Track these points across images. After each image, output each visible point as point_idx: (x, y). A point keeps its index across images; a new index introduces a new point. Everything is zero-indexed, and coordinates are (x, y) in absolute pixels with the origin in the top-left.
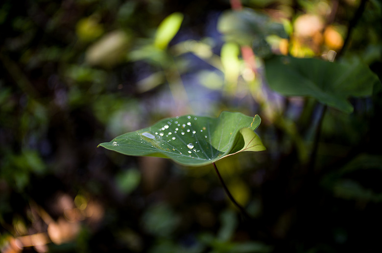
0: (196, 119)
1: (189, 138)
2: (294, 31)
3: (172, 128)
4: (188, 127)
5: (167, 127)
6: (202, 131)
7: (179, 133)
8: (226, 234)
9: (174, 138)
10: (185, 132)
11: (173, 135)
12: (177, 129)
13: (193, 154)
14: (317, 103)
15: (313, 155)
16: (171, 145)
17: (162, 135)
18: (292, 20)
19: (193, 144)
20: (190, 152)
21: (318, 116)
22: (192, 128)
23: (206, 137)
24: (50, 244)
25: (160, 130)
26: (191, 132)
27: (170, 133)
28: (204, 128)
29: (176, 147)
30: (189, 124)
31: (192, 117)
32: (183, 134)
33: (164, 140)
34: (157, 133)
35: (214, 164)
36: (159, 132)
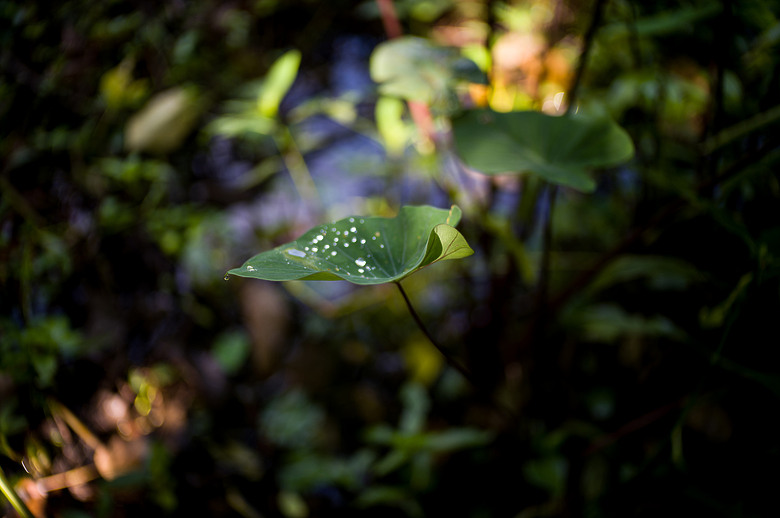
0: (362, 221)
1: (356, 251)
2: (493, 63)
3: (328, 239)
4: (352, 235)
5: (320, 238)
6: (374, 238)
7: (340, 244)
8: (413, 422)
9: (334, 253)
10: (350, 242)
11: (332, 248)
12: (337, 240)
13: (366, 273)
14: (543, 184)
15: (545, 271)
16: (332, 262)
17: (315, 250)
18: (488, 44)
19: (365, 258)
20: (361, 271)
21: (544, 204)
22: (360, 234)
23: (382, 246)
24: (96, 480)
25: (311, 243)
26: (358, 241)
27: (327, 247)
28: (378, 234)
29: (339, 265)
30: (354, 230)
31: (357, 219)
32: (347, 245)
33: (321, 257)
34: (307, 249)
35: (397, 283)
36: (311, 247)
